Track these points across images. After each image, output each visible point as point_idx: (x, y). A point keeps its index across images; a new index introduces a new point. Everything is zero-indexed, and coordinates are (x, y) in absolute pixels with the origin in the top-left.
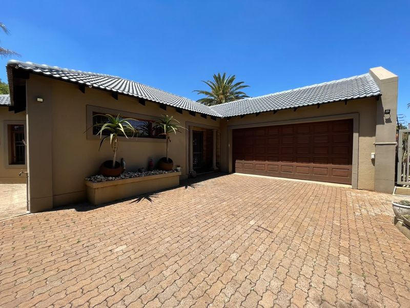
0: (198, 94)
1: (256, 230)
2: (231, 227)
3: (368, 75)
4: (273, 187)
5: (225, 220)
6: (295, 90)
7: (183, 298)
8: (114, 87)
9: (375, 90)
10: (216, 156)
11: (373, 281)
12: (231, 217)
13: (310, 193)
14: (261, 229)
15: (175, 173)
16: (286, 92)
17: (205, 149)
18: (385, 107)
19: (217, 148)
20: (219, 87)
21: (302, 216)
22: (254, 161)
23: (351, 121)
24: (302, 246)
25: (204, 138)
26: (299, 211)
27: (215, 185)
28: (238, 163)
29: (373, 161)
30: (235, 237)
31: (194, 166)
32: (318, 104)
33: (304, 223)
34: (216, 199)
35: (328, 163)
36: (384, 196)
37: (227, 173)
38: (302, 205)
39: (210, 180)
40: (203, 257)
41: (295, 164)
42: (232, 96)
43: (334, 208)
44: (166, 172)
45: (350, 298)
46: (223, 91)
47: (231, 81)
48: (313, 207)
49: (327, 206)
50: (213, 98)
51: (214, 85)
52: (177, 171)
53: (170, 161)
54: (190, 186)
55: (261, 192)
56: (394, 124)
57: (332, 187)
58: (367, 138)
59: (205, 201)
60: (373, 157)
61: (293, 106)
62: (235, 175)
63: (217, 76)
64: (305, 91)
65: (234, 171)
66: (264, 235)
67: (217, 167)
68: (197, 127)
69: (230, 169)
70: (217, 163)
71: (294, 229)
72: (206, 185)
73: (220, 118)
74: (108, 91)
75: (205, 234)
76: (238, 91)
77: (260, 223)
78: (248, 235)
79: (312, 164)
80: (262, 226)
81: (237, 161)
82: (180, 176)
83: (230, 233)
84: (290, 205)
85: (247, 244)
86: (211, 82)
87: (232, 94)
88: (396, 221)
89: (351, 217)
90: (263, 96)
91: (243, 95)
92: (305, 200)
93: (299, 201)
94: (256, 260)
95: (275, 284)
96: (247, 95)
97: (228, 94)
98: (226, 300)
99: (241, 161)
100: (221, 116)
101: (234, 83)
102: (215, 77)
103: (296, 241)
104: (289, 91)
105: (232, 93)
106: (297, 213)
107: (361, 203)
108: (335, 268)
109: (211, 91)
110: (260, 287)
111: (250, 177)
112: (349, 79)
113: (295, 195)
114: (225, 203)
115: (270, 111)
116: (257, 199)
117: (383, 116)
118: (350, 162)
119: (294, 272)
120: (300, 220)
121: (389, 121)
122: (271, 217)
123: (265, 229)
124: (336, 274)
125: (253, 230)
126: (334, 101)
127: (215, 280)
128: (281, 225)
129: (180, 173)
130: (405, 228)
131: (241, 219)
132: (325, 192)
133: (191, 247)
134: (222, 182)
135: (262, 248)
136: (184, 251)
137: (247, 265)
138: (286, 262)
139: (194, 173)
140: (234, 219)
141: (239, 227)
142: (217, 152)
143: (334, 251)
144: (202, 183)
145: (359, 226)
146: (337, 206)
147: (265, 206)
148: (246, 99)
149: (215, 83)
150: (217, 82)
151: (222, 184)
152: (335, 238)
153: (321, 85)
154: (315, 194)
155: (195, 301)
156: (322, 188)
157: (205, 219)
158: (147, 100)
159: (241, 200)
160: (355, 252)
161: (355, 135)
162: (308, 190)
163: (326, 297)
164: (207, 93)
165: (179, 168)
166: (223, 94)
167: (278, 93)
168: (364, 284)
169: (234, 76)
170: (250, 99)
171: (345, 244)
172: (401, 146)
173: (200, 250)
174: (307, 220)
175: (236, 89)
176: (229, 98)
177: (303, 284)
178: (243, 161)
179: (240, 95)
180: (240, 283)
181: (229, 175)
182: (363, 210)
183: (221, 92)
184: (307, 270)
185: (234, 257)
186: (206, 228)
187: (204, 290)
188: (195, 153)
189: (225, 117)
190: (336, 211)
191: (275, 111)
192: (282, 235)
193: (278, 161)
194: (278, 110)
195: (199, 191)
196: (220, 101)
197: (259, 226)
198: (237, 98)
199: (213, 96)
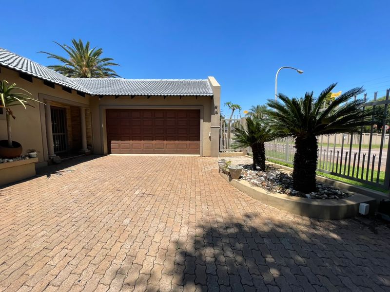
0: (49, 57)
1: (141, 197)
2: (119, 200)
3: (207, 80)
4: (149, 163)
5: (111, 197)
6: (163, 80)
7: (83, 271)
8: (11, 63)
9: (210, 92)
10: (87, 137)
11: (211, 204)
12: (116, 192)
13: (177, 163)
14: (145, 195)
15: (28, 161)
16: (157, 80)
17: (69, 129)
18: (216, 104)
19: (87, 129)
20: (81, 57)
21: (173, 180)
22: (131, 141)
23: (199, 111)
24: (176, 198)
25: (68, 116)
26: (171, 176)
27: (90, 168)
28: (114, 144)
29: (210, 137)
30: (125, 206)
31: (55, 149)
32: (180, 96)
33: (175, 184)
34: (96, 181)
35: (187, 140)
36: (215, 159)
37: (102, 154)
38: (173, 172)
39: (82, 164)
40: (95, 233)
41: (165, 142)
42: (100, 72)
43: (191, 170)
44: (11, 160)
45: (201, 216)
46: (88, 63)
47: (98, 54)
48: (180, 172)
49: (187, 169)
50: (73, 68)
51: (73, 52)
52: (30, 157)
53: (16, 145)
54: (54, 173)
55: (140, 167)
56: (219, 115)
57: (189, 157)
58: (207, 123)
59: (81, 185)
60: (210, 135)
61: (163, 95)
62: (111, 156)
63: (78, 42)
64: (170, 83)
65: (109, 152)
66: (149, 198)
67: (89, 149)
68: (55, 102)
69: (106, 150)
70: (89, 145)
71: (169, 189)
72: (78, 170)
73: (89, 94)
74: (11, 69)
75: (91, 214)
76: (107, 67)
77: (144, 191)
78: (135, 203)
79: (177, 142)
80: (146, 193)
81: (112, 142)
82: (36, 163)
83: (118, 206)
84: (164, 174)
85: (136, 209)
86: (68, 47)
87: (100, 70)
88: (220, 171)
89: (200, 173)
90: (136, 80)
91: (113, 73)
92: (174, 168)
93: (170, 169)
94: (146, 217)
95: (161, 226)
96: (117, 74)
97: (94, 68)
98: (127, 251)
99: (117, 142)
100: (91, 93)
101: (101, 57)
102: (74, 42)
103: (172, 196)
104: (159, 80)
105: (99, 68)
106: (169, 178)
107: (205, 164)
108: (194, 203)
109: (70, 59)
110: (151, 232)
111: (128, 156)
112: (198, 81)
113: (167, 166)
114: (107, 183)
115: (145, 95)
116: (138, 174)
117: (214, 110)
118: (198, 139)
119: (172, 214)
120: (172, 182)
121: (217, 113)
122: (152, 185)
123: (149, 194)
124: (194, 207)
125: (138, 198)
126: (190, 96)
127: (113, 244)
128: (160, 189)
129: (36, 160)
130: (223, 174)
131: (127, 192)
132: (186, 161)
133: (78, 230)
134: (98, 164)
135: (149, 208)
136: (71, 235)
137: (139, 223)
138: (166, 211)
139: (58, 159)
140: (120, 194)
141: (127, 198)
142: (87, 133)
143: (193, 195)
144: (72, 168)
145: (204, 178)
146: (193, 169)
147: (146, 178)
148: (118, 79)
149: (76, 50)
150: (79, 50)
151: (99, 166)
152: (193, 187)
153: (181, 80)
154: (180, 163)
155: (97, 266)
156: (184, 159)
157: (87, 202)
158: (36, 77)
159: (123, 177)
160: (203, 192)
161: (202, 121)
162: (175, 161)
163: (191, 220)
164: (63, 60)
165: (33, 154)
166: (88, 66)
167: (149, 80)
168: (207, 206)
169: (101, 49)
170: (122, 79)
171: (198, 189)
172: (222, 129)
173: (90, 229)
174: (177, 181)
175: (105, 65)
176: (96, 73)
177: (178, 218)
178: (120, 142)
179: (109, 73)
180: (136, 236)
181: (105, 157)
182: (206, 169)
183: (85, 63)
184: (179, 210)
185: (126, 221)
186: (92, 208)
187: (105, 254)
188: (55, 134)
189: (96, 95)
190: (193, 172)
191: (149, 97)
192: (161, 195)
193: (152, 140)
194: (151, 95)
195: (70, 177)
196: (84, 73)
197: (143, 194)
198: (106, 75)
199: (73, 66)
